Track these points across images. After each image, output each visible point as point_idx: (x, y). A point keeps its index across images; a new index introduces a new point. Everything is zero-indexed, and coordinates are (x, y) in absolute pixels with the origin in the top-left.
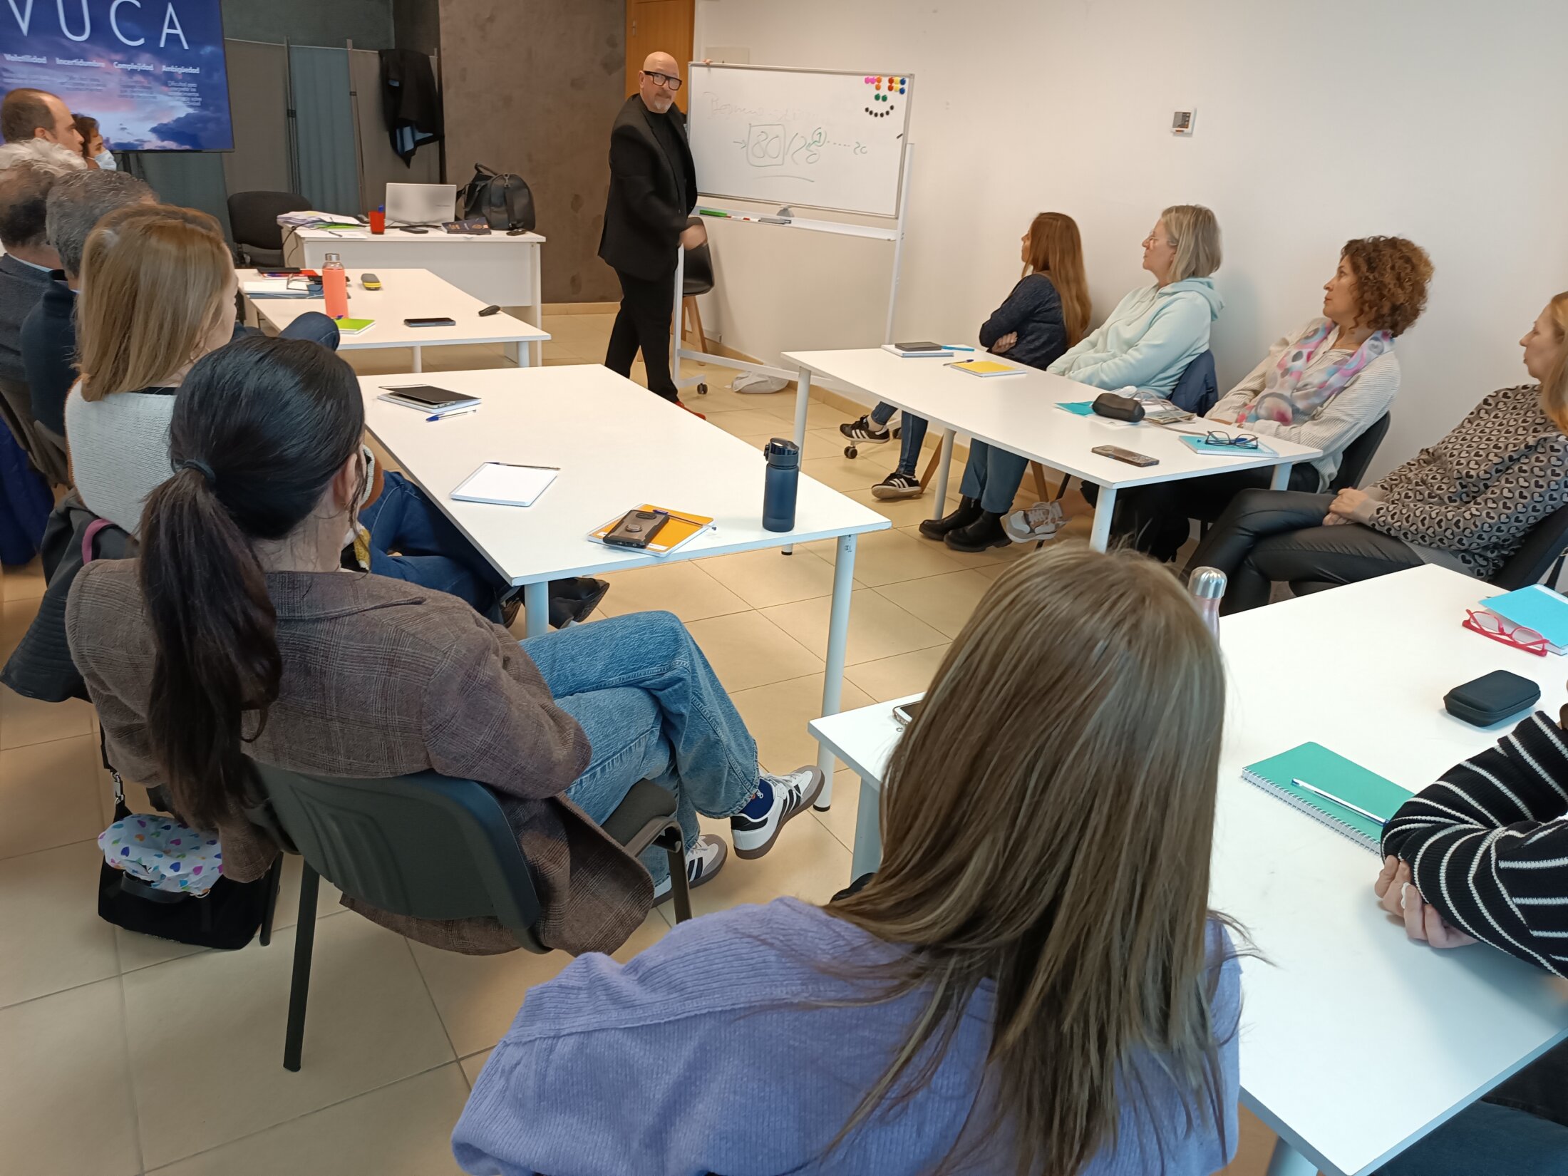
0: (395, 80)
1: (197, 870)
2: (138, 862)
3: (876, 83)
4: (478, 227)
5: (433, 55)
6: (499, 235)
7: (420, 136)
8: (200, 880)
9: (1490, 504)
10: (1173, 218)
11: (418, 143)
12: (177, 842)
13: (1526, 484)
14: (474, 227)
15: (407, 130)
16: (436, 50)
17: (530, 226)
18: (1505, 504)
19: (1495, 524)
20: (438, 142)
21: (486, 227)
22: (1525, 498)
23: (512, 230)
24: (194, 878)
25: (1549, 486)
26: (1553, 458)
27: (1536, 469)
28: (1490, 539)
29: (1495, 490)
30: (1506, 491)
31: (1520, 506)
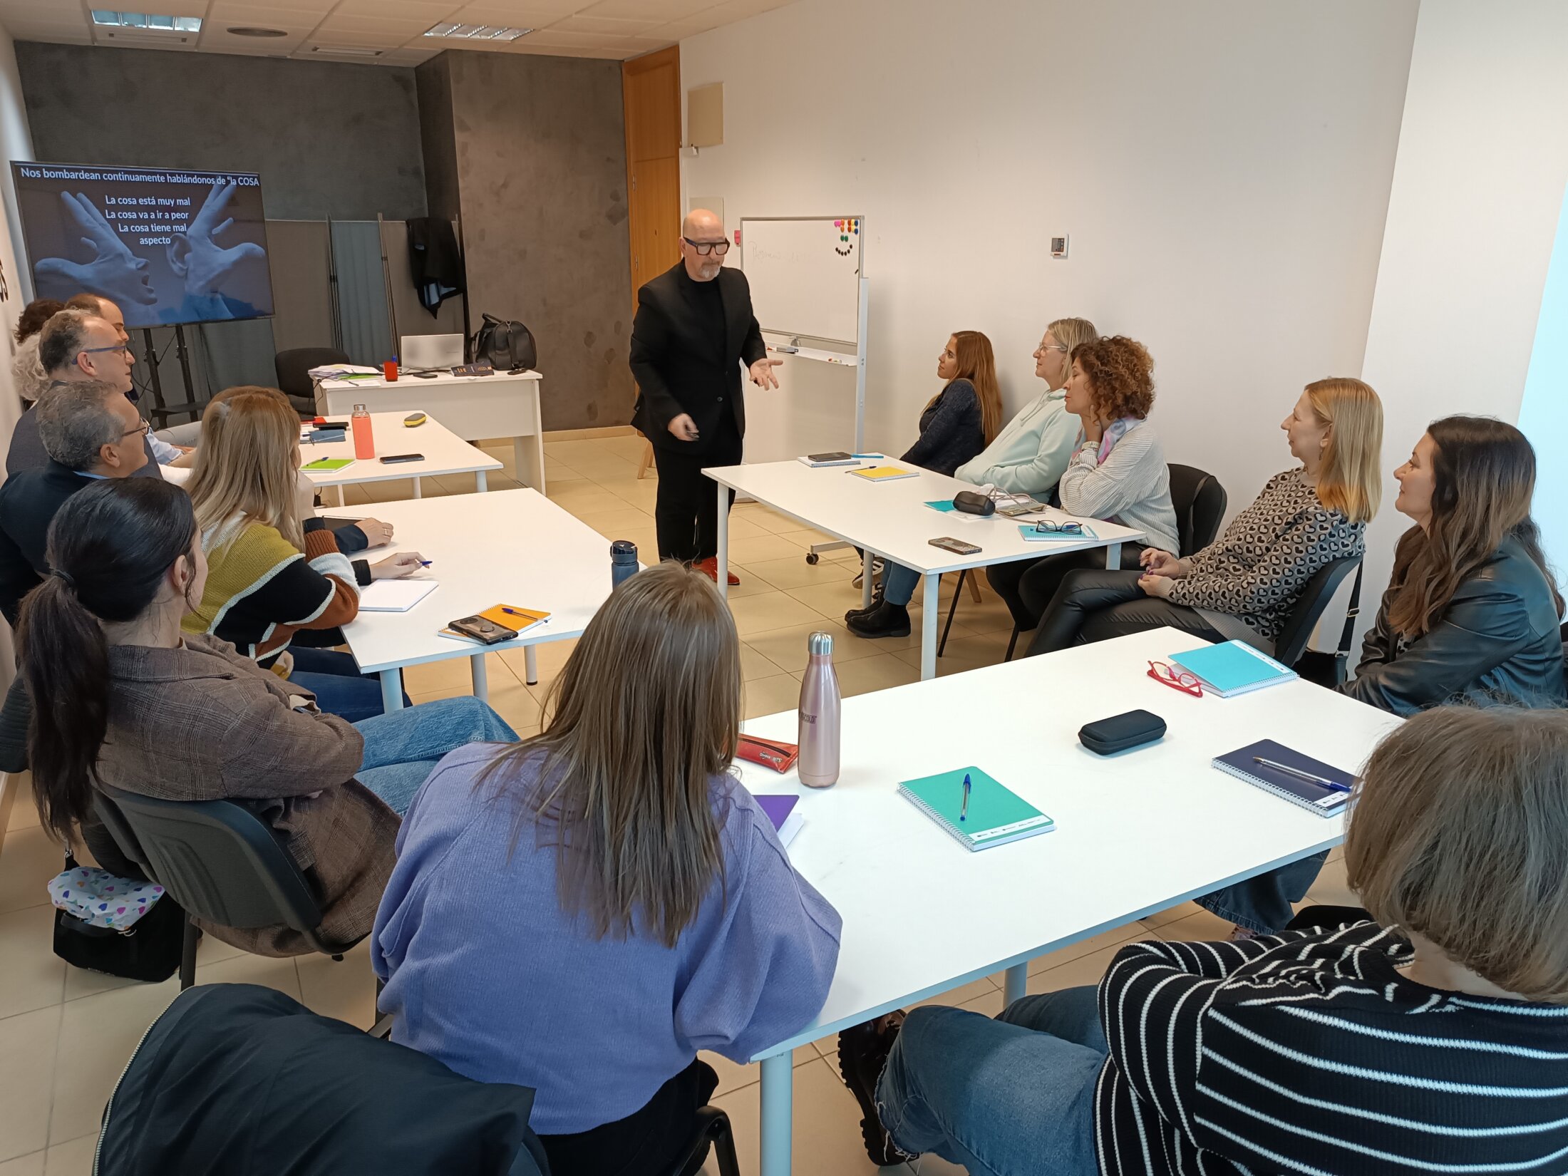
0: (420, 244)
1: (121, 910)
2: (74, 903)
4: (484, 369)
5: (455, 220)
6: (501, 375)
7: (444, 291)
8: (123, 918)
9: (1263, 571)
11: (442, 298)
12: (111, 889)
13: (1289, 551)
14: (480, 369)
15: (433, 287)
16: (457, 216)
17: (532, 366)
18: (1274, 570)
19: (1269, 588)
20: (461, 295)
21: (490, 368)
22: (1290, 563)
23: (515, 368)
24: (117, 916)
25: (1307, 551)
26: (1307, 527)
27: (1295, 537)
28: (1268, 602)
29: (1266, 558)
30: (1274, 558)
31: (1286, 571)
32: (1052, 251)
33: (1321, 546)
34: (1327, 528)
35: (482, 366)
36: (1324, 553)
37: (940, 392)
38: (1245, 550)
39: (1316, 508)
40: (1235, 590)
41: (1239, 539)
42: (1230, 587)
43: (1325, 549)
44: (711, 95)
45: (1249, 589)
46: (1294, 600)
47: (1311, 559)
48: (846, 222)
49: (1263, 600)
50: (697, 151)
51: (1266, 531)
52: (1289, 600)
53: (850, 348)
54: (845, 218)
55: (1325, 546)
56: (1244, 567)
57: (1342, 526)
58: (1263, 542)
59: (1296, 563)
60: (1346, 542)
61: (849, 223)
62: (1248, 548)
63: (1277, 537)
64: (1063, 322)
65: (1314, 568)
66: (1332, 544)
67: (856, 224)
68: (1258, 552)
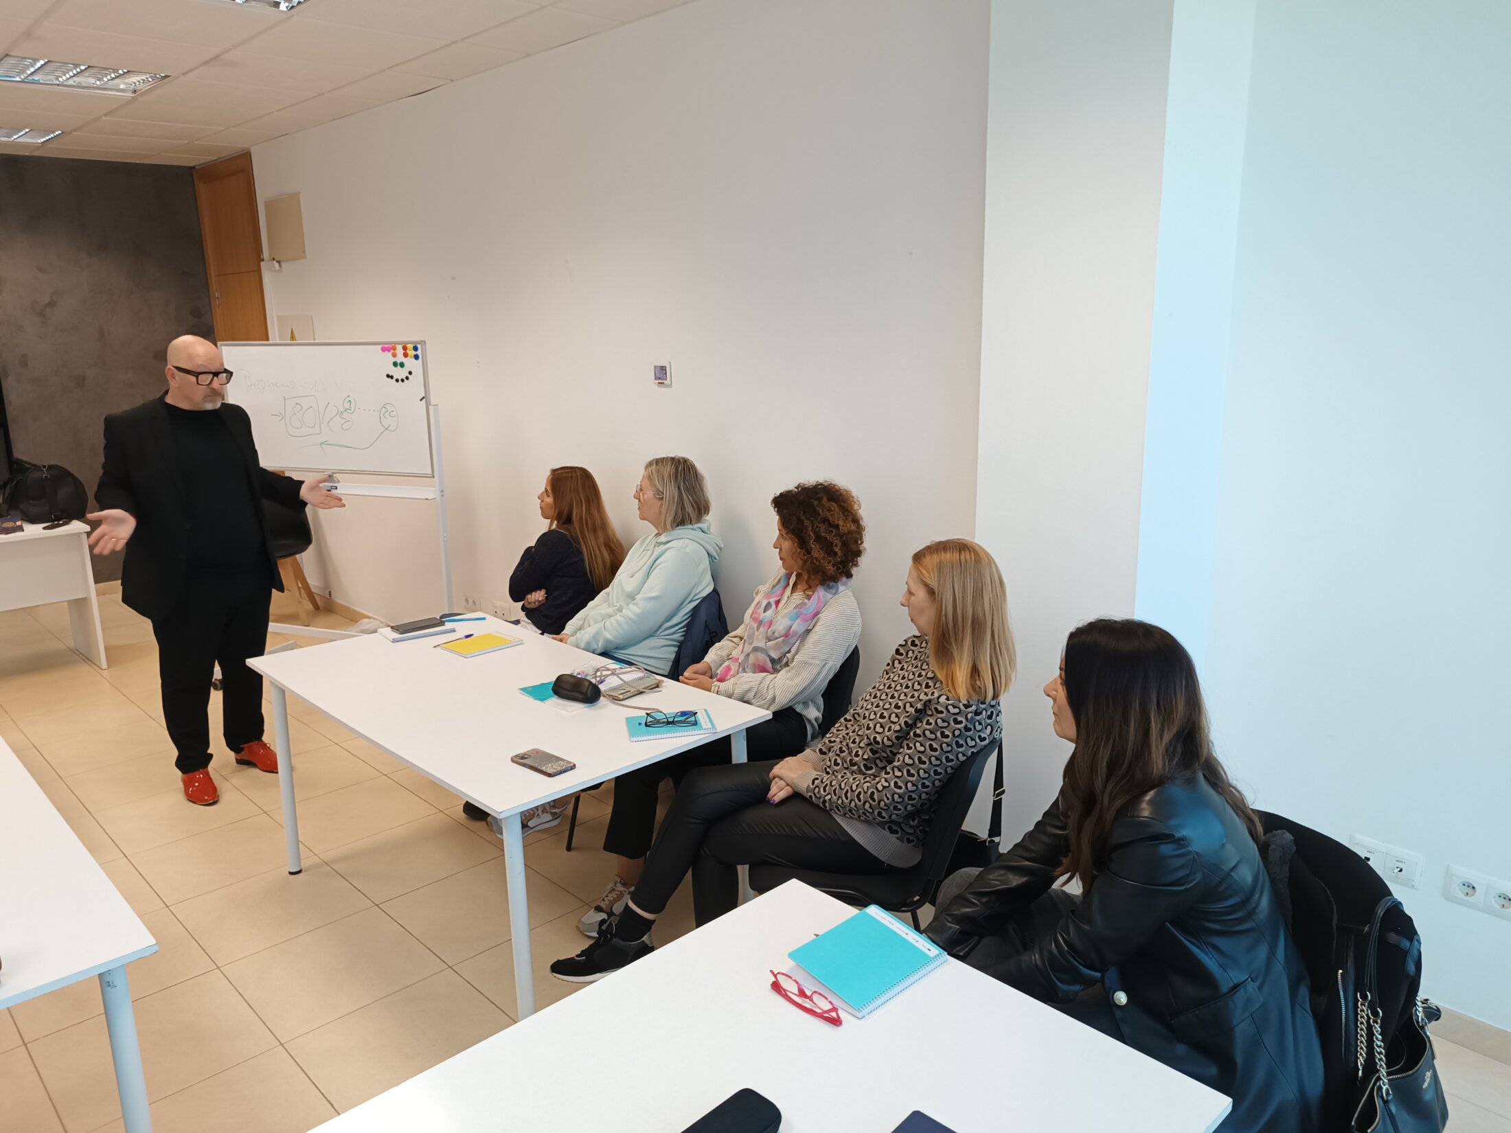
3: (392, 351)
4: (11, 524)
6: (33, 531)
9: (898, 774)
10: (654, 472)
13: (922, 749)
14: (7, 525)
18: (908, 771)
21: (20, 522)
22: (925, 763)
23: (55, 519)
25: (942, 749)
26: (939, 721)
27: (927, 733)
28: (906, 808)
29: (899, 757)
30: (908, 758)
31: (921, 772)
32: (656, 379)
33: (957, 743)
34: (961, 720)
35: (9, 520)
36: (960, 750)
38: (874, 742)
40: (869, 793)
44: (288, 205)
45: (884, 792)
47: (947, 758)
48: (399, 347)
49: (899, 806)
50: (280, 266)
51: (897, 722)
52: (929, 803)
56: (876, 765)
57: (978, 718)
59: (931, 762)
60: (983, 735)
65: (952, 768)
66: (969, 739)
67: (415, 349)
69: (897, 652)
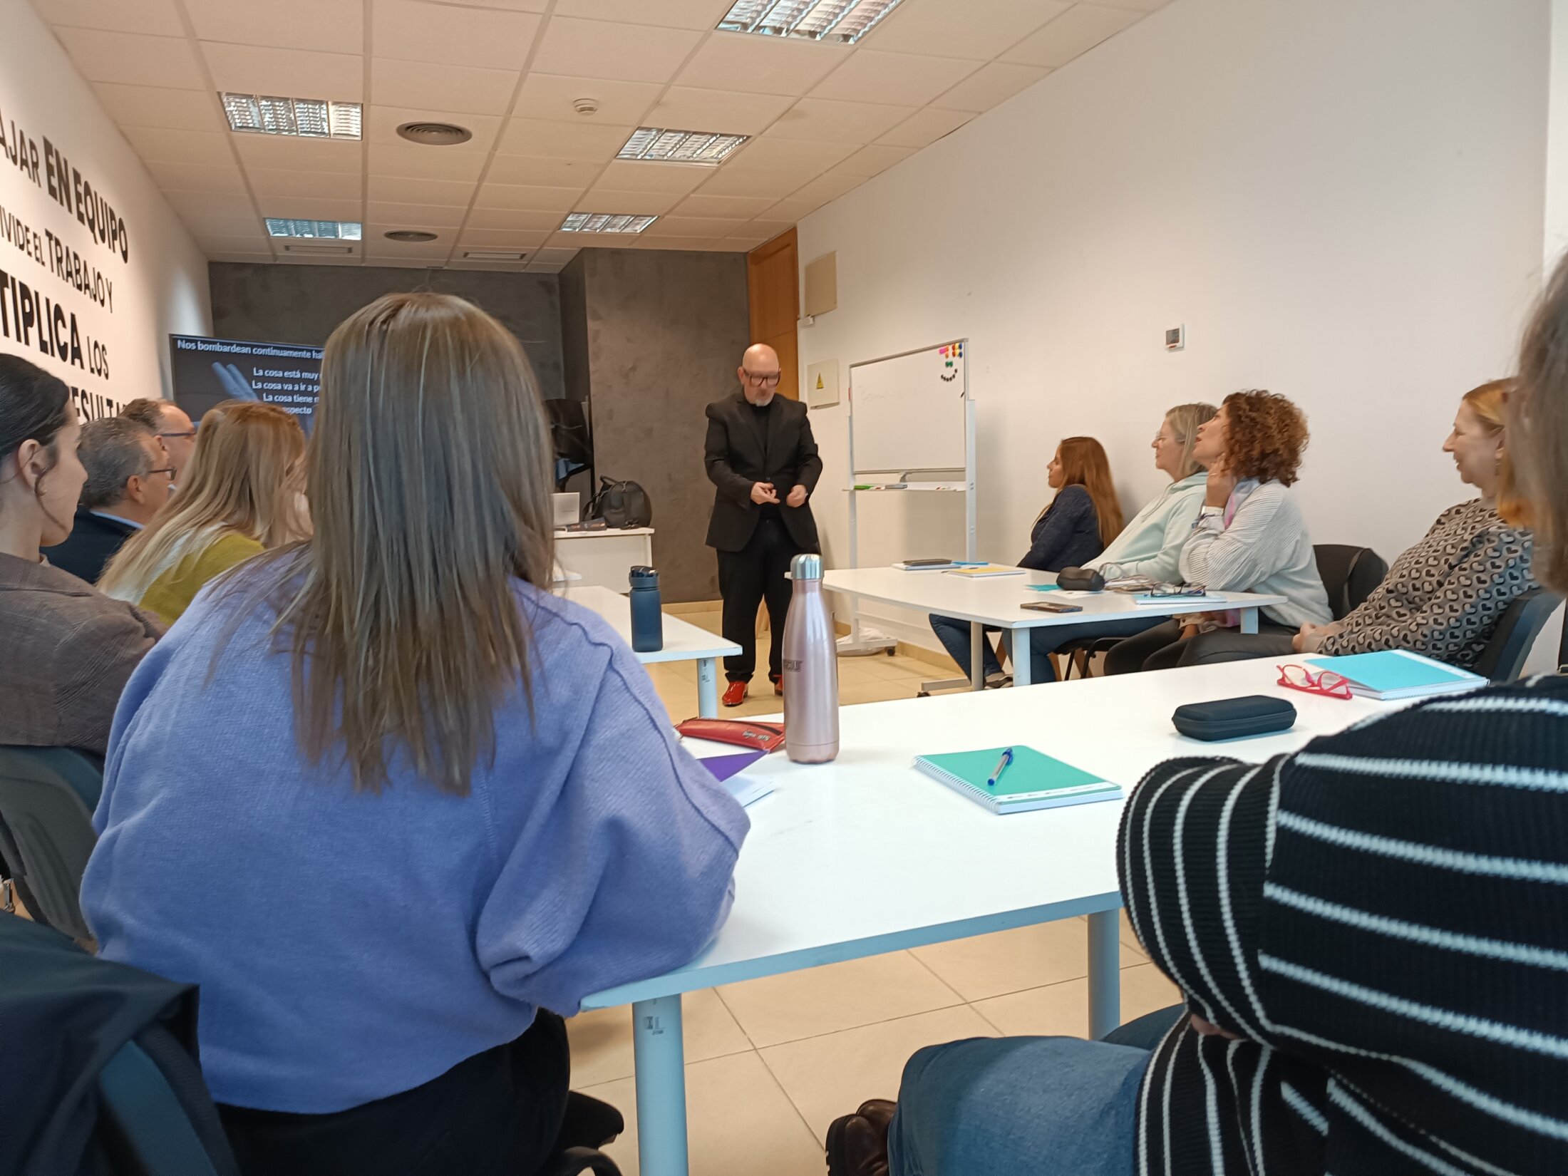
5: (584, 401)
6: (613, 531)
7: (573, 467)
9: (1436, 610)
10: (1176, 418)
11: (569, 473)
13: (1468, 582)
14: (593, 526)
15: (560, 463)
16: (587, 397)
17: (646, 525)
18: (1451, 607)
19: (1446, 630)
20: (589, 470)
21: (602, 526)
22: (1471, 597)
23: (627, 525)
25: (1492, 581)
26: (1490, 551)
27: (1475, 565)
29: (1438, 594)
30: (1449, 593)
31: (1467, 607)
32: (1168, 343)
33: (1511, 574)
34: (1516, 551)
35: (596, 523)
36: (1515, 582)
37: (1051, 501)
38: (1410, 588)
39: (1500, 528)
40: (1401, 636)
41: (1402, 576)
42: (1395, 632)
43: (1516, 578)
44: (827, 264)
45: (1420, 631)
46: (1482, 647)
47: (1498, 591)
48: (950, 347)
50: (814, 320)
51: (1436, 563)
52: (1474, 646)
53: (958, 473)
54: (949, 344)
55: (1516, 574)
56: (1410, 610)
58: (1433, 576)
59: (1478, 596)
61: (954, 348)
62: (1414, 585)
63: (1452, 567)
64: (1181, 408)
65: (1504, 603)
67: (960, 347)
68: (1427, 587)
69: (1439, 522)
